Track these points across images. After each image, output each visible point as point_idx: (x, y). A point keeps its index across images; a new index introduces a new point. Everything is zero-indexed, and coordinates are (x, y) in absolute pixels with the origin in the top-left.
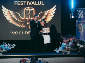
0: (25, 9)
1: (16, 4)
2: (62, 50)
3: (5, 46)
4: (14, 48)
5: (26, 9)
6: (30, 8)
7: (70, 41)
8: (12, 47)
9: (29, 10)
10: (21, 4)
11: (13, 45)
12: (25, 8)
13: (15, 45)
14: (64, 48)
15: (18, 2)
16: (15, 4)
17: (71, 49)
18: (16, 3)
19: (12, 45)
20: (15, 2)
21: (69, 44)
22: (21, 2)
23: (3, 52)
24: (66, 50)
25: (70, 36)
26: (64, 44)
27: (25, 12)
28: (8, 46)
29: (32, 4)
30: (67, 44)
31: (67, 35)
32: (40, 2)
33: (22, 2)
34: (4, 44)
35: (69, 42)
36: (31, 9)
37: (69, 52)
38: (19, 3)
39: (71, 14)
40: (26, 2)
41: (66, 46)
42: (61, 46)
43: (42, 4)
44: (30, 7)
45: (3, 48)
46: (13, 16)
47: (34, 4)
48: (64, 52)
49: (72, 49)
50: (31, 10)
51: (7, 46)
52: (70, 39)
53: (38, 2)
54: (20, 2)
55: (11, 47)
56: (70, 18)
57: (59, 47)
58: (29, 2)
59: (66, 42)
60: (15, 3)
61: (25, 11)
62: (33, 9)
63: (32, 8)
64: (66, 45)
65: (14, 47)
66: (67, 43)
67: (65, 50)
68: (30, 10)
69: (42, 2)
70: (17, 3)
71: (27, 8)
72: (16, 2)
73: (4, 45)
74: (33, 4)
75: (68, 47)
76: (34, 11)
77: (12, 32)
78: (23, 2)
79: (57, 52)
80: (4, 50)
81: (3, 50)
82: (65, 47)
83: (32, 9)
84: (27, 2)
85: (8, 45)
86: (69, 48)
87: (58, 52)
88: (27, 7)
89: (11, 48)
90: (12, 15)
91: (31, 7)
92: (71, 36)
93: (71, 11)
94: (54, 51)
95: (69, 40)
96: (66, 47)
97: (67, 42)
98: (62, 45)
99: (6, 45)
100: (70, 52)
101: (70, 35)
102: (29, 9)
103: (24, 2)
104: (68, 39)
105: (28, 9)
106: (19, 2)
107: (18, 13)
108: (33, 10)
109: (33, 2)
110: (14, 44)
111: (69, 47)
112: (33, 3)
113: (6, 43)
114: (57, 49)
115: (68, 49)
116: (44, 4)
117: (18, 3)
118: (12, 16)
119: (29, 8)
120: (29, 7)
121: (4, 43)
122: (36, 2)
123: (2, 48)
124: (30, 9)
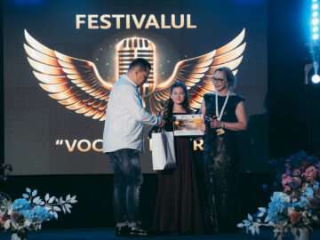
0: (119, 46)
1: (81, 25)
2: (271, 223)
3: (33, 205)
4: (69, 211)
5: (121, 47)
6: (141, 41)
7: (304, 180)
8: (60, 206)
9: (136, 49)
10: (102, 27)
11: (64, 199)
12: (120, 40)
13: (73, 200)
14: (279, 213)
15: (90, 17)
16: (78, 27)
17: (310, 218)
18: (83, 22)
19: (61, 198)
20: (78, 17)
21: (303, 199)
22: (102, 19)
23: (25, 229)
24: (289, 222)
25: (305, 159)
26: (280, 197)
27: (117, 58)
28: (46, 202)
29: (147, 27)
30: (294, 194)
31: (292, 157)
32: (182, 16)
33: (106, 19)
34: (28, 193)
35: (301, 187)
36: (141, 46)
37: (300, 230)
38: (96, 22)
39: (307, 68)
40: (123, 16)
41: (287, 205)
42: (267, 207)
43: (189, 26)
44: (138, 39)
45: (26, 213)
46: (69, 77)
47: (157, 27)
48: (279, 234)
49: (315, 218)
50: (144, 48)
51: (43, 203)
52: (303, 171)
53: (173, 17)
54: (96, 16)
55: (59, 209)
56: (307, 83)
57: (260, 209)
58: (134, 17)
59: (287, 184)
60: (78, 23)
61: (120, 56)
62: (152, 46)
63: (146, 41)
64: (288, 199)
65: (68, 206)
66: (291, 189)
67: (286, 223)
68: (139, 51)
69: (189, 16)
70: (86, 19)
71: (125, 42)
72: (84, 16)
73: (30, 202)
74: (150, 27)
75: (298, 209)
76: (154, 54)
77: (64, 142)
78: (109, 16)
79: (250, 231)
80: (28, 223)
81: (23, 222)
82: (286, 210)
83: (147, 45)
84: (128, 16)
85: (44, 200)
86: (304, 214)
87: (253, 232)
88: (128, 40)
89: (58, 212)
90: (64, 70)
91: (143, 40)
92: (309, 158)
93: (310, 55)
94: (240, 225)
95: (300, 176)
96: (291, 211)
97: (293, 183)
98: (273, 199)
99: (37, 200)
100: (306, 230)
101: (303, 154)
102: (136, 46)
103: (115, 19)
104: (297, 172)
105: (130, 46)
106: (93, 19)
107: (91, 63)
108: (152, 51)
109: (152, 17)
110: (68, 197)
111: (303, 209)
112: (152, 21)
113: (35, 193)
114: (250, 217)
115: (296, 218)
116: (195, 27)
117: (90, 22)
118: (65, 74)
119: (136, 41)
120: (133, 39)
121: (28, 190)
122: (163, 17)
123: (21, 212)
124: (139, 48)
